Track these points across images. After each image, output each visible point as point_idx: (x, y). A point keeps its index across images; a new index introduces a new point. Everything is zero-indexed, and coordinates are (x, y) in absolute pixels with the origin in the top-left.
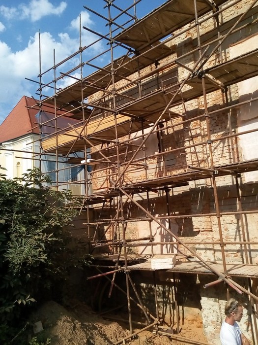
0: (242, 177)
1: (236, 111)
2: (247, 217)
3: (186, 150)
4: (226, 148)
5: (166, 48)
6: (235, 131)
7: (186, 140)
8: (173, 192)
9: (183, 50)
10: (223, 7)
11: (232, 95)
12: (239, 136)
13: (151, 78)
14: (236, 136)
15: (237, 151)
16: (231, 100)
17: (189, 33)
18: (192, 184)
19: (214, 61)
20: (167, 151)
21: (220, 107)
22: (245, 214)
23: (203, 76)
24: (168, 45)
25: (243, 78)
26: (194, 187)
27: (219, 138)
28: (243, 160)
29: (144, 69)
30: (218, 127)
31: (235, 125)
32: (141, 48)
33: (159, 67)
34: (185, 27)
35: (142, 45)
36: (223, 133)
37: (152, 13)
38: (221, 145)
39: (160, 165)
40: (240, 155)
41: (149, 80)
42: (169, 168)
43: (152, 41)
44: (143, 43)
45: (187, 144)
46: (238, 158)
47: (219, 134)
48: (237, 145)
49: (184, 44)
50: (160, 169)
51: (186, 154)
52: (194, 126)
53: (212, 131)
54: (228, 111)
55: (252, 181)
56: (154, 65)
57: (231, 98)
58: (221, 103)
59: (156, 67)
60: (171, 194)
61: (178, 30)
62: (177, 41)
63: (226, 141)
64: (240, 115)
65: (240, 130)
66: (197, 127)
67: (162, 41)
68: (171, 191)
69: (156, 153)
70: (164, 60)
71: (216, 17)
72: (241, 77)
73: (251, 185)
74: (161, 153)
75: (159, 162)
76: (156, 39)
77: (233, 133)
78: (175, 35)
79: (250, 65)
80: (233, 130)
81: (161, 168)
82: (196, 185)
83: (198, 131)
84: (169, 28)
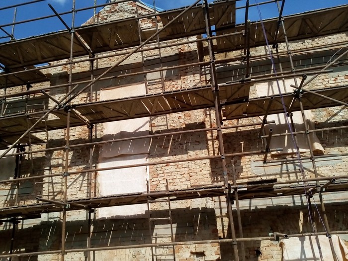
0: (96, 212)
1: (99, 148)
2: (96, 255)
3: (44, 179)
4: (85, 182)
5: (41, 74)
6: (95, 167)
7: (46, 168)
8: (22, 225)
9: (57, 81)
10: (100, 56)
11: (97, 133)
12: (99, 172)
13: (20, 98)
14: (96, 172)
15: (95, 186)
16: (96, 137)
17: (65, 67)
18: (44, 217)
19: (85, 99)
20: (24, 177)
21: (85, 141)
22: (94, 251)
23: (70, 110)
24: (44, 72)
25: (107, 120)
26: (46, 220)
27: (80, 171)
28: (99, 195)
29: (14, 88)
30: (81, 160)
31: (96, 160)
32: (13, 67)
33: (31, 89)
34: (63, 60)
35: (14, 64)
36: (84, 166)
37: (29, 38)
38: (81, 178)
39: (12, 192)
40: (97, 190)
41: (17, 99)
42: (22, 196)
43: (26, 64)
44: (14, 63)
45: (46, 173)
46: (95, 192)
47: (81, 167)
48: (95, 180)
49: (58, 76)
50: (12, 197)
51: (44, 183)
52: (57, 155)
53: (74, 163)
54: (92, 146)
55: (105, 216)
56: (25, 87)
57: (96, 135)
58: (87, 138)
59: (28, 90)
60: (20, 227)
61: (56, 62)
62: (53, 71)
63: (87, 175)
64: (101, 152)
65: (101, 166)
66: (59, 157)
67: (37, 67)
68: (21, 223)
69: (11, 179)
70: (38, 84)
71: (92, 61)
72: (106, 119)
73: (103, 220)
74: (17, 179)
75: (12, 189)
76: (31, 63)
77: (94, 168)
78: (51, 65)
79: (113, 110)
80: (94, 165)
81: (14, 196)
82: (48, 218)
83: (60, 162)
84: (46, 57)
